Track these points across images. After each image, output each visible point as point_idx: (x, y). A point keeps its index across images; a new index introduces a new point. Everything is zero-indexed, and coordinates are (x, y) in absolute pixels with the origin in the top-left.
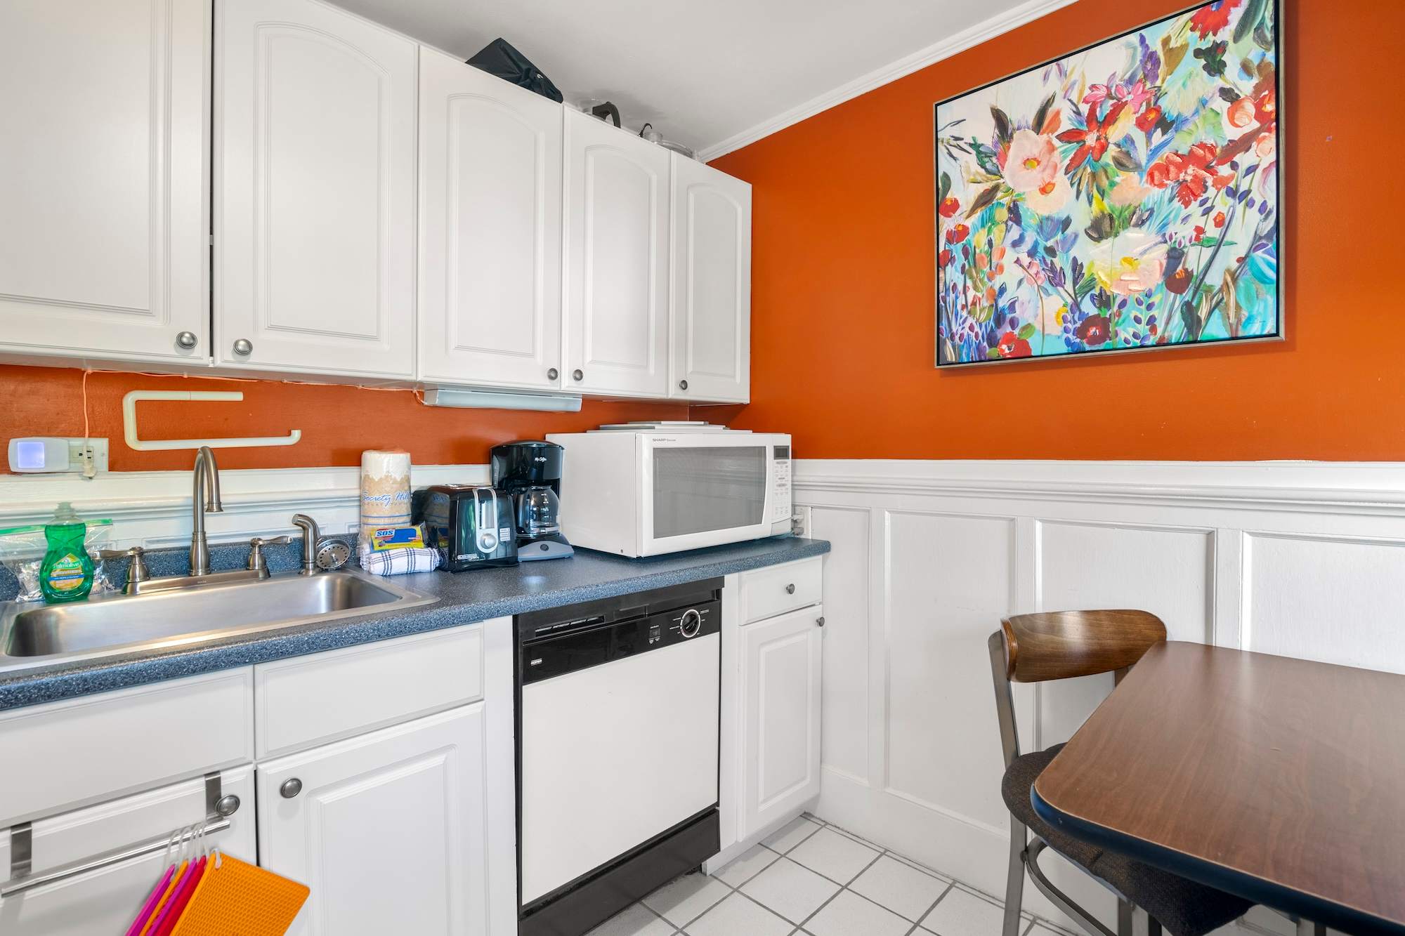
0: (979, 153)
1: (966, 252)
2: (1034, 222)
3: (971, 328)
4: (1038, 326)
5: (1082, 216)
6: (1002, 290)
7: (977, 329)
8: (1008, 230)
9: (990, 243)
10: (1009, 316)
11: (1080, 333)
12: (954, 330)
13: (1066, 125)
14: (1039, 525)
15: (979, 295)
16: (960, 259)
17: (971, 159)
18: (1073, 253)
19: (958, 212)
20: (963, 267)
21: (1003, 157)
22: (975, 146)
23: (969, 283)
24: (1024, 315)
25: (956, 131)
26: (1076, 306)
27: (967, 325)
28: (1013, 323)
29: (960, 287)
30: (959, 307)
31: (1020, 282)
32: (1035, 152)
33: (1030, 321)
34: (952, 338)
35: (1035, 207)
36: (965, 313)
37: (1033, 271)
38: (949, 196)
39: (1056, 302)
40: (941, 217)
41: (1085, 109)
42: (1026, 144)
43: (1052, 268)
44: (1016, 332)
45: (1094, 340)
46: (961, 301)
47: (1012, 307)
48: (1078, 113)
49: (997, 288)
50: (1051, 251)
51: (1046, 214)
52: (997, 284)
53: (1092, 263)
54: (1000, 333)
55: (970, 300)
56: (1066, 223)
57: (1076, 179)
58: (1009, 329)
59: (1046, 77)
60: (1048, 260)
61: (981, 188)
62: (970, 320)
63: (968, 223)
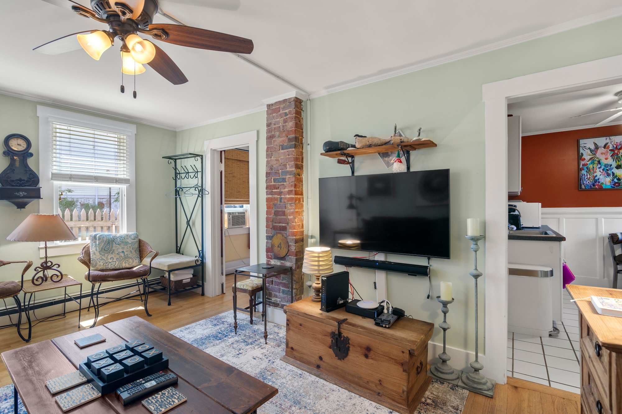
0: (590, 150)
1: (587, 168)
2: (603, 164)
3: (589, 182)
4: (605, 183)
5: (614, 164)
6: (596, 176)
7: (590, 183)
8: (597, 165)
9: (593, 167)
10: (598, 181)
11: (614, 185)
12: (584, 183)
13: (611, 148)
14: (603, 219)
15: (590, 176)
16: (586, 169)
17: (589, 151)
18: (612, 171)
19: (585, 160)
20: (587, 171)
21: (596, 152)
22: (589, 149)
23: (588, 174)
24: (602, 181)
25: (585, 145)
26: (613, 180)
27: (588, 182)
28: (599, 182)
29: (586, 175)
30: (585, 178)
31: (600, 175)
32: (604, 152)
33: (603, 182)
34: (584, 184)
35: (604, 162)
36: (587, 180)
37: (603, 173)
38: (583, 157)
39: (608, 179)
40: (581, 161)
41: (615, 146)
42: (601, 150)
43: (608, 173)
44: (600, 184)
45: (617, 186)
46: (586, 177)
47: (599, 179)
48: (613, 146)
49: (595, 175)
50: (608, 170)
51: (606, 163)
52: (595, 174)
53: (617, 173)
54: (595, 184)
55: (588, 177)
56: (611, 165)
57: (613, 158)
58: (598, 183)
59: (606, 139)
60: (607, 171)
61: (591, 157)
62: (588, 181)
63: (588, 163)
